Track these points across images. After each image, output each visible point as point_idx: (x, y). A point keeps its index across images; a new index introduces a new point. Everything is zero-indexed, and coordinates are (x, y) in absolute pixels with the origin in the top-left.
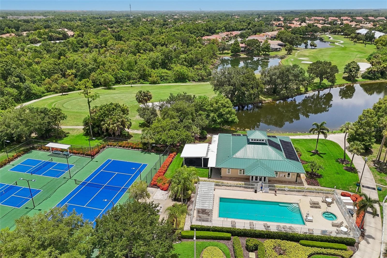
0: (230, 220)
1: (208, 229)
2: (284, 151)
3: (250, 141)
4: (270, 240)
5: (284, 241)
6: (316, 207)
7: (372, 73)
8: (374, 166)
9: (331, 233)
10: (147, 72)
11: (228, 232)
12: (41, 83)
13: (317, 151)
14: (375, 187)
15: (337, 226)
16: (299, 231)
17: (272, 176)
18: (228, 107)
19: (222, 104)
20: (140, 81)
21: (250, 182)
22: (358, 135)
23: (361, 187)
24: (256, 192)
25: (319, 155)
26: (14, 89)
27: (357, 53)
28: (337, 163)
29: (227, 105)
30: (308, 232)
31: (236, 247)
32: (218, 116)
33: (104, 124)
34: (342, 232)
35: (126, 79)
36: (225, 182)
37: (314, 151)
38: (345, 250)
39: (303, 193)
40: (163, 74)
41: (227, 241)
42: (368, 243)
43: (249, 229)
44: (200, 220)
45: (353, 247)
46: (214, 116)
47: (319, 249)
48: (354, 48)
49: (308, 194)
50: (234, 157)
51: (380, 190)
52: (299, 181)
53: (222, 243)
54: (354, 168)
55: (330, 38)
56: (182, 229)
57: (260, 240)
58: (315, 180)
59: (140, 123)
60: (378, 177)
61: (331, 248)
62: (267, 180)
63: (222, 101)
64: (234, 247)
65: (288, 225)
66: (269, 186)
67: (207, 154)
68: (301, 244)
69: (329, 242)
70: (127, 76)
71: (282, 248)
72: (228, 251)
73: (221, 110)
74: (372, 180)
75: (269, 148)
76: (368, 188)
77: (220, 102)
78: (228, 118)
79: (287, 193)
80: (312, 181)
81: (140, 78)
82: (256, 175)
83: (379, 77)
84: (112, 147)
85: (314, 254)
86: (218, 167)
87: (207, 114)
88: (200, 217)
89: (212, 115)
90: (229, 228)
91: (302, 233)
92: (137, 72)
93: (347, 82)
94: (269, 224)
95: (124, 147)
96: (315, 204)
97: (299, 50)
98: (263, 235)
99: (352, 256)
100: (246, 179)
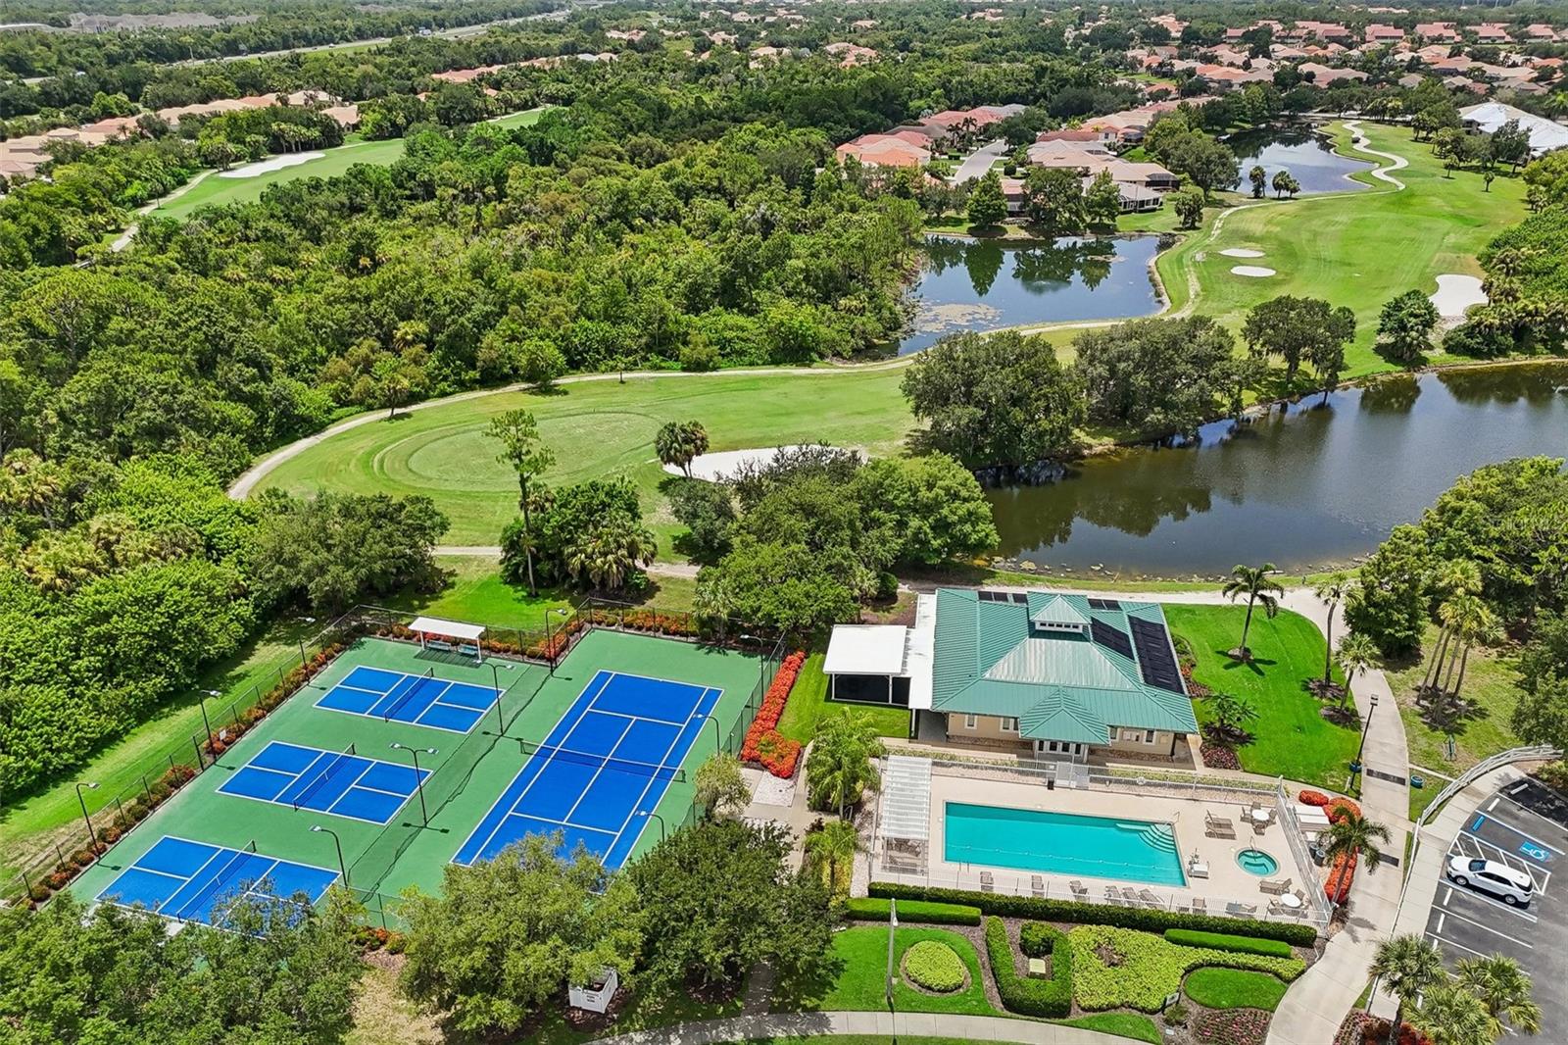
0: (976, 870)
1: (917, 895)
2: (1140, 657)
3: (1038, 627)
4: (1087, 927)
5: (1123, 931)
6: (1222, 836)
7: (1480, 332)
8: (1417, 708)
9: (1254, 909)
10: (672, 327)
11: (971, 903)
12: (314, 371)
13: (1247, 650)
14: (1406, 776)
15: (1275, 892)
16: (1167, 904)
17: (1099, 742)
18: (965, 500)
19: (947, 490)
20: (648, 360)
21: (1032, 757)
22: (1375, 605)
23: (1364, 774)
24: (1050, 786)
25: (1252, 664)
26: (240, 406)
27: (1448, 224)
28: (1307, 694)
29: (964, 493)
30: (1191, 907)
31: (995, 945)
32: (932, 528)
33: (574, 554)
34: (1282, 909)
35: (599, 353)
36: (960, 753)
37: (1237, 652)
38: (1286, 956)
39: (1189, 793)
40: (729, 334)
41: (970, 928)
42: (1355, 940)
43: (1030, 896)
44: (891, 869)
45: (1308, 951)
46: (920, 528)
47: (1216, 953)
48: (1443, 198)
49: (1204, 795)
50: (987, 676)
51: (1419, 786)
52: (1180, 753)
53: (955, 932)
54: (1355, 713)
55: (1356, 141)
56: (846, 892)
57: (1059, 927)
58: (1230, 750)
59: (675, 538)
60: (1423, 743)
61: (1248, 951)
62: (1084, 751)
63: (947, 482)
64: (988, 945)
65: (1138, 887)
66: (1091, 771)
67: (904, 663)
68: (1167, 939)
69: (1245, 934)
70: (603, 341)
71: (1118, 948)
72: (973, 955)
73: (945, 511)
74: (1401, 751)
75: (1094, 651)
76: (1385, 777)
77: (940, 483)
78: (966, 536)
79: (1141, 791)
80: (1221, 753)
81: (649, 348)
82: (1053, 738)
83: (1508, 347)
84: (603, 626)
85: (1202, 966)
86: (939, 709)
87: (898, 521)
88: (893, 860)
89: (915, 523)
90: (975, 893)
91: (1173, 910)
92: (636, 325)
93: (1390, 367)
94: (1085, 882)
95: (640, 628)
96: (1220, 825)
97: (1230, 206)
98: (1069, 912)
99: (1303, 972)
100: (1024, 746)
